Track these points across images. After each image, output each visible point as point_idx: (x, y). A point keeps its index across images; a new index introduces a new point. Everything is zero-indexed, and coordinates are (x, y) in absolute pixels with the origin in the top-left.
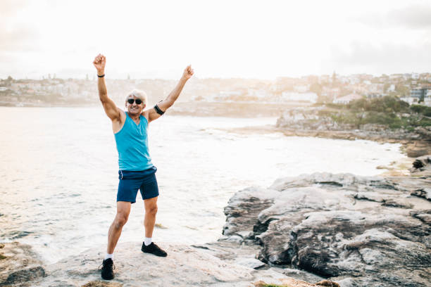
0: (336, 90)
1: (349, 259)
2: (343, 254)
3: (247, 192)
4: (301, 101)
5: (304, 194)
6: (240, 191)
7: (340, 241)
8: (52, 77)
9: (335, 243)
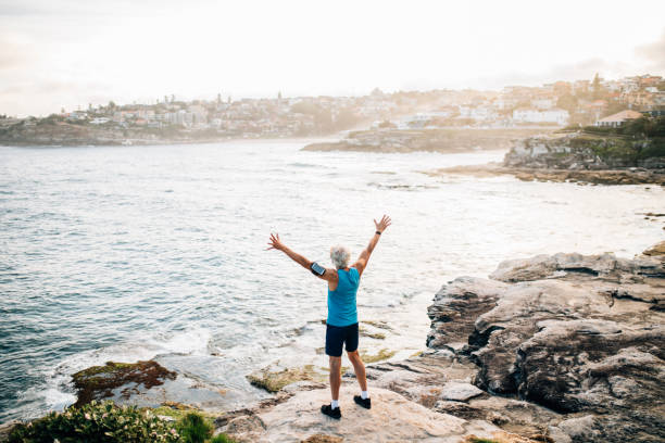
0: (600, 103)
1: (594, 389)
2: (586, 381)
3: (460, 284)
4: (542, 124)
5: (539, 290)
6: (450, 283)
7: (583, 363)
8: (170, 100)
9: (577, 367)
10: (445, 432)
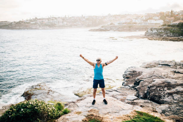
0: (173, 18)
1: (169, 98)
2: (166, 96)
3: (132, 68)
4: (156, 24)
5: (154, 70)
6: (129, 68)
7: (166, 91)
8: (52, 17)
9: (164, 92)
10: (128, 109)
